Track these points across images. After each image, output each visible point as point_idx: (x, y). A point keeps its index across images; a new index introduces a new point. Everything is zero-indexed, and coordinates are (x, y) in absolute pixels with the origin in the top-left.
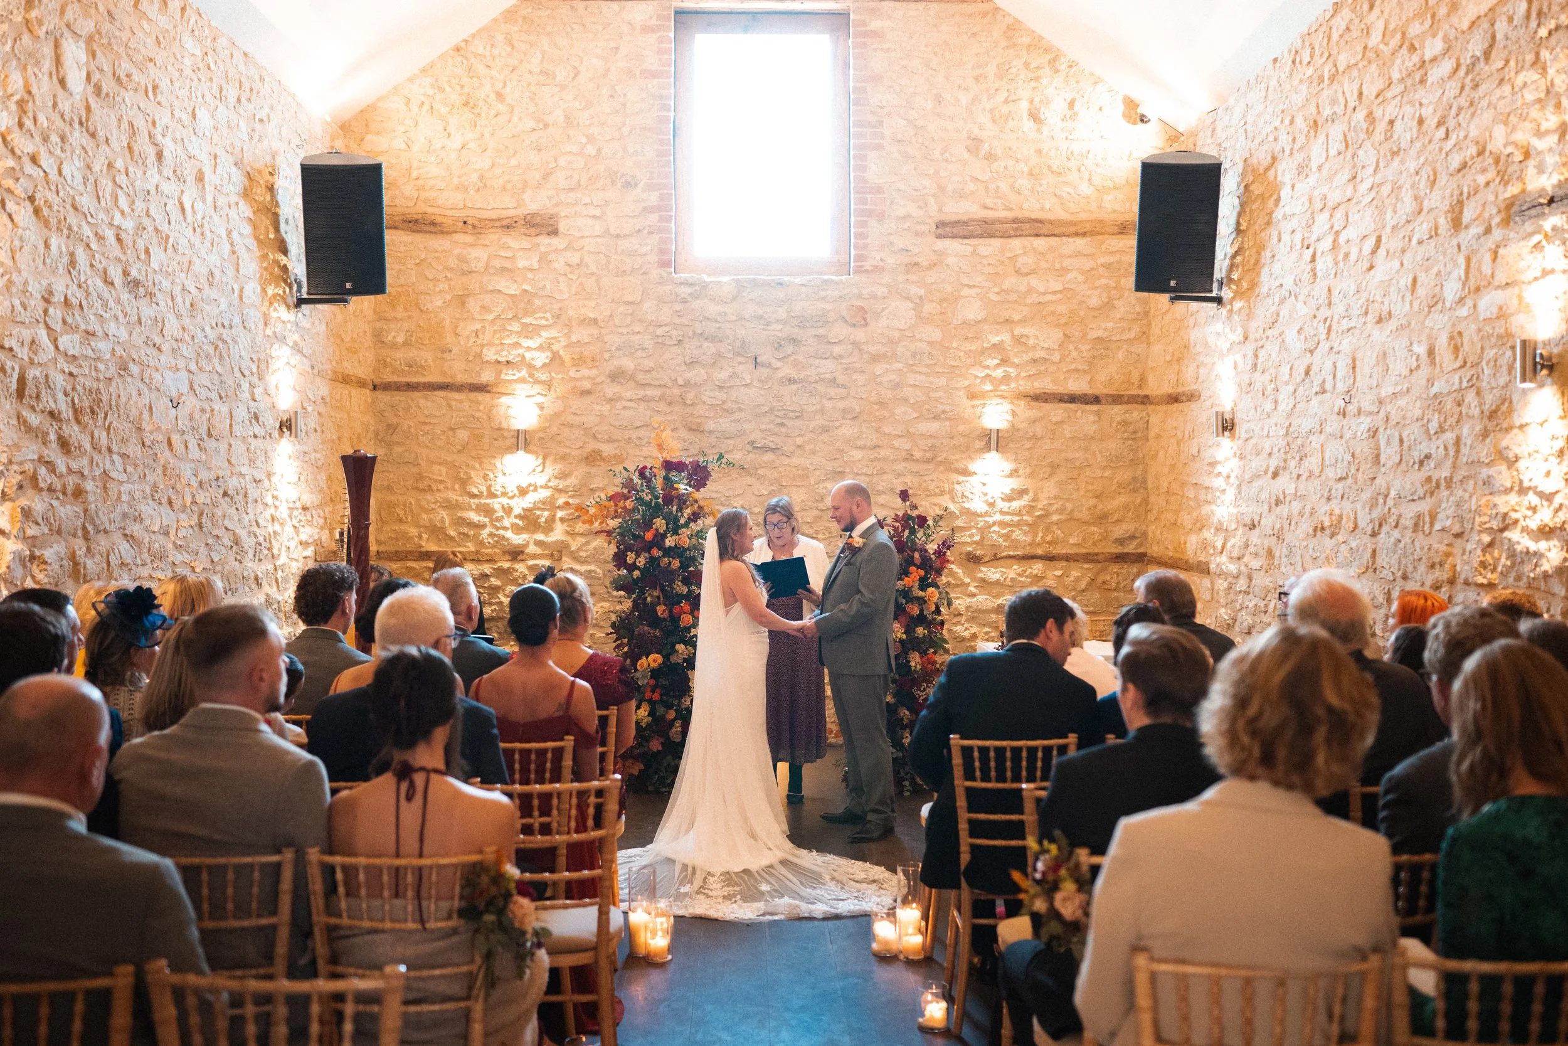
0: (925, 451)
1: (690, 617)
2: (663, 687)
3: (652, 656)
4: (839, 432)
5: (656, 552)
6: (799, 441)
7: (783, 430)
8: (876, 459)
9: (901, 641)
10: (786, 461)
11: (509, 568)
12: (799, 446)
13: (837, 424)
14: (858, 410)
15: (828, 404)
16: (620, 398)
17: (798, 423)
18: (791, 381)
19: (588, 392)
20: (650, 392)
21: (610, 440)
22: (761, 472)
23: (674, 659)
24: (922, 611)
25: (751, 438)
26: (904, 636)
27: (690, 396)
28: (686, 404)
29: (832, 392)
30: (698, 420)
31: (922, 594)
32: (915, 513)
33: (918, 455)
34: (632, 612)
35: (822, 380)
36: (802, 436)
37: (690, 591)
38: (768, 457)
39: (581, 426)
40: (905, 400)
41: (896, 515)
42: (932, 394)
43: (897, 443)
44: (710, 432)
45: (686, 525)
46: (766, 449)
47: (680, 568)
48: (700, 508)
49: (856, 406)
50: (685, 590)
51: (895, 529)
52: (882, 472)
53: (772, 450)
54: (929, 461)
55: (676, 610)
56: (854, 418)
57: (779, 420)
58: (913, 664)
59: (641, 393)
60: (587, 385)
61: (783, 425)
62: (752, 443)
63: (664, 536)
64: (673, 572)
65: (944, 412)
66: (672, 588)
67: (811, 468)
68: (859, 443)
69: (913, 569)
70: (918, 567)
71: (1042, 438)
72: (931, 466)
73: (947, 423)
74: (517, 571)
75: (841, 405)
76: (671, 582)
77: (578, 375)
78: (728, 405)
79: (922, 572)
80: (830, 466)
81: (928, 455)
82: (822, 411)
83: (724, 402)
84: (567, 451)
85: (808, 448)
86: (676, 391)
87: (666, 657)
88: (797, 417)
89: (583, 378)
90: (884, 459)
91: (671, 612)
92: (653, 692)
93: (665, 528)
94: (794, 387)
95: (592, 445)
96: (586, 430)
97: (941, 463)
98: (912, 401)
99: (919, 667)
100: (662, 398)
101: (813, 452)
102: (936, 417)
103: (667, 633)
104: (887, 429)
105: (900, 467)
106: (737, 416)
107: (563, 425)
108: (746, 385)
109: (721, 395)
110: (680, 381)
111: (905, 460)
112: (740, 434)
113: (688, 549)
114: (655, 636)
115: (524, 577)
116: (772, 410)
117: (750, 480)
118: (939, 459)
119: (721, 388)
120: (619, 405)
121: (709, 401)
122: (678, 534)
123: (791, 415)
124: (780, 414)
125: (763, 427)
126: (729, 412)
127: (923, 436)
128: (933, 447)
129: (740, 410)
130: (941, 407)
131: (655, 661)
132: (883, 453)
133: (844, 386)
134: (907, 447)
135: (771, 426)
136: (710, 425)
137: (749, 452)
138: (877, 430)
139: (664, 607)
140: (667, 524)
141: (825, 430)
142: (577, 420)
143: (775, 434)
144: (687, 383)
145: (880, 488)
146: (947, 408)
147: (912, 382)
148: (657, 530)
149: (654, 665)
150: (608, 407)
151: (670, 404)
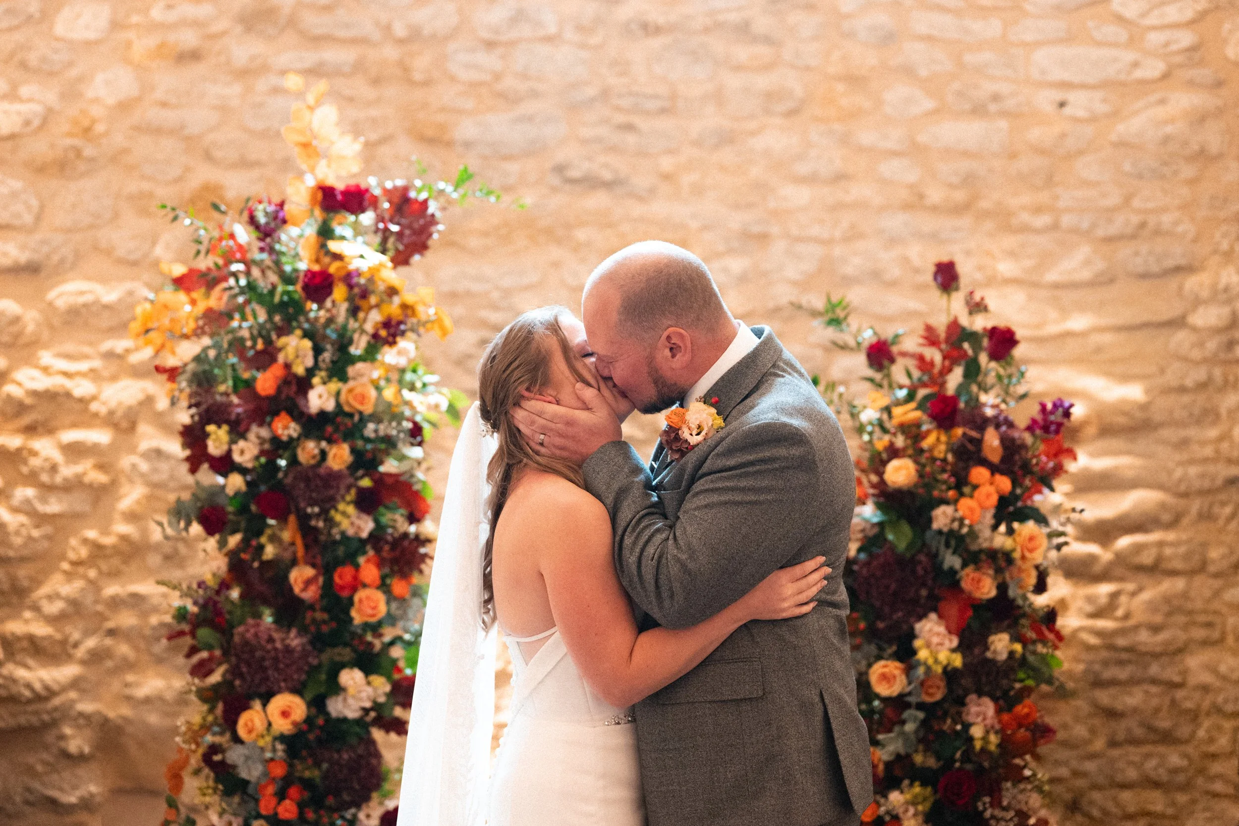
0: (951, 186)
1: (380, 597)
2: (307, 784)
3: (282, 701)
4: (758, 143)
5: (286, 428)
6: (667, 163)
7: (631, 139)
8: (838, 207)
9: (950, 674)
10: (637, 209)
11: (19, 450)
12: (667, 177)
13: (752, 125)
14: (799, 91)
15: (733, 82)
16: (263, 69)
17: (665, 124)
18: (649, 29)
19: (193, 56)
20: (332, 55)
21: (244, 164)
22: (581, 235)
23: (337, 707)
24: (1002, 588)
25: (560, 156)
26: (957, 661)
27: (421, 64)
28: (411, 83)
29: (743, 53)
30: (440, 118)
31: (1000, 540)
32: (980, 323)
33: (935, 195)
34: (224, 585)
35: (719, 26)
36: (670, 152)
37: (379, 526)
38: (598, 200)
39: (176, 132)
40: (908, 72)
41: (929, 329)
42: (969, 58)
43: (891, 168)
44: (468, 145)
45: (370, 354)
46: (591, 183)
47: (353, 468)
48: (406, 307)
49: (794, 84)
50: (367, 526)
51: (924, 364)
52: (853, 235)
53: (608, 185)
54: (958, 210)
55: (343, 576)
56: (792, 113)
57: (620, 118)
58: (977, 732)
59: (310, 58)
60: (188, 39)
61: (629, 128)
62: (560, 169)
63: (304, 384)
64: (333, 477)
65: (996, 98)
66: (331, 523)
67: (694, 225)
68: (803, 169)
69: (979, 474)
70: (994, 469)
71: (1220, 156)
72: (965, 221)
73: (1003, 124)
74: (35, 454)
75: (763, 82)
76: (328, 504)
77: (172, 16)
78: (509, 83)
79: (1005, 483)
80: (736, 221)
81: (959, 196)
82: (718, 97)
83: (498, 77)
84: (146, 186)
85: (688, 179)
86: (390, 52)
87: (318, 704)
88: (663, 111)
89: (184, 23)
90: (861, 205)
91: (328, 588)
92: (281, 795)
93: (310, 362)
94: (656, 43)
95: (204, 174)
96: (190, 142)
97: (986, 214)
98: (923, 72)
99: (994, 739)
100: (359, 67)
101: (698, 190)
102: (978, 111)
103: (320, 642)
104: (867, 137)
105: (896, 222)
106: (529, 107)
107: (138, 129)
108: (549, 39)
109: (490, 61)
110: (400, 30)
111: (907, 207)
112: (533, 150)
113: (376, 418)
114: (288, 650)
115: (54, 469)
116: (605, 94)
117: (556, 252)
118: (984, 204)
119: (490, 45)
120: (262, 85)
121: (465, 75)
122: (344, 378)
123: (651, 105)
124: (625, 103)
125: (586, 132)
126: (510, 99)
127: (948, 153)
128: (969, 180)
129: (534, 94)
130: (988, 87)
131: (285, 714)
132: (860, 191)
133: (768, 40)
134: (912, 176)
135: (603, 131)
136: (466, 129)
137: (554, 190)
138: (845, 140)
139: (309, 572)
140: (318, 351)
141: (726, 139)
142: (169, 117)
143: (613, 149)
144: (415, 36)
145: (849, 270)
146: (1003, 88)
147: (922, 28)
148: (287, 366)
149: (283, 726)
150: (236, 89)
151: (376, 81)
